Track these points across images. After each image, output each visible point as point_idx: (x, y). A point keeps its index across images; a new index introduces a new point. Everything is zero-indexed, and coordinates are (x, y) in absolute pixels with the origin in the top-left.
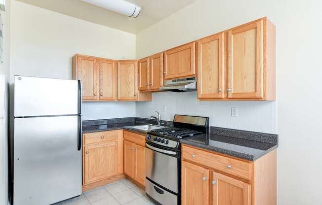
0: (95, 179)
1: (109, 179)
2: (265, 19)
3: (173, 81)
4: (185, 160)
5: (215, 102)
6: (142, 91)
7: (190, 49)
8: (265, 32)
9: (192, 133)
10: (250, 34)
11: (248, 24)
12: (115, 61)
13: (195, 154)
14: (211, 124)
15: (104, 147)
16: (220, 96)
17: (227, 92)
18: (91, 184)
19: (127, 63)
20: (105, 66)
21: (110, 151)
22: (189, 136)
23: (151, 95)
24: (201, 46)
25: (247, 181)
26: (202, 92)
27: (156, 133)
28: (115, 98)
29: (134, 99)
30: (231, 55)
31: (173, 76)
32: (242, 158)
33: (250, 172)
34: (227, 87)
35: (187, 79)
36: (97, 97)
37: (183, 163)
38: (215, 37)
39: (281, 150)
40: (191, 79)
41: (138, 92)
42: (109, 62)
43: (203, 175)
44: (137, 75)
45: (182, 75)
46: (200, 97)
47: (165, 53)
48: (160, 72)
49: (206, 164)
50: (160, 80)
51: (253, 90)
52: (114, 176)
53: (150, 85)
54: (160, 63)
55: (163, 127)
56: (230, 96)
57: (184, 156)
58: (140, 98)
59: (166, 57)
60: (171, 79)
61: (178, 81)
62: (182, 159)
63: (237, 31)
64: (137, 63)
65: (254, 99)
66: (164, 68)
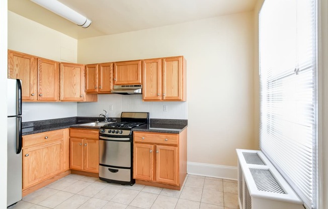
0: (37, 181)
1: (53, 178)
2: (183, 56)
3: (122, 86)
4: (136, 142)
5: (153, 102)
6: (88, 93)
7: (137, 65)
8: (183, 64)
9: (137, 124)
10: (175, 63)
11: (174, 57)
12: (56, 62)
13: (144, 136)
14: (151, 117)
15: (47, 148)
16: (158, 99)
17: (163, 96)
18: (29, 189)
19: (71, 65)
20: (44, 66)
21: (55, 150)
22: (136, 126)
23: (97, 96)
24: (145, 64)
25: (176, 146)
26: (146, 95)
27: (109, 127)
28: (56, 98)
29: (80, 99)
30: (165, 74)
31: (123, 83)
32: (173, 133)
33: (177, 140)
34: (163, 93)
35: (135, 86)
36: (35, 97)
37: (135, 145)
38: (155, 60)
39: (189, 128)
40: (138, 86)
41: (84, 94)
42: (50, 62)
43: (150, 149)
44: (83, 78)
45: (131, 83)
46: (144, 98)
47: (115, 64)
48: (110, 78)
49: (151, 142)
50: (110, 85)
51: (177, 96)
52: (58, 175)
53: (99, 88)
54: (110, 71)
55: (111, 123)
56: (164, 98)
57: (136, 139)
58: (86, 98)
59: (116, 67)
60: (120, 84)
61: (127, 86)
62: (134, 142)
63: (168, 60)
64: (83, 68)
65: (178, 100)
66: (114, 75)
